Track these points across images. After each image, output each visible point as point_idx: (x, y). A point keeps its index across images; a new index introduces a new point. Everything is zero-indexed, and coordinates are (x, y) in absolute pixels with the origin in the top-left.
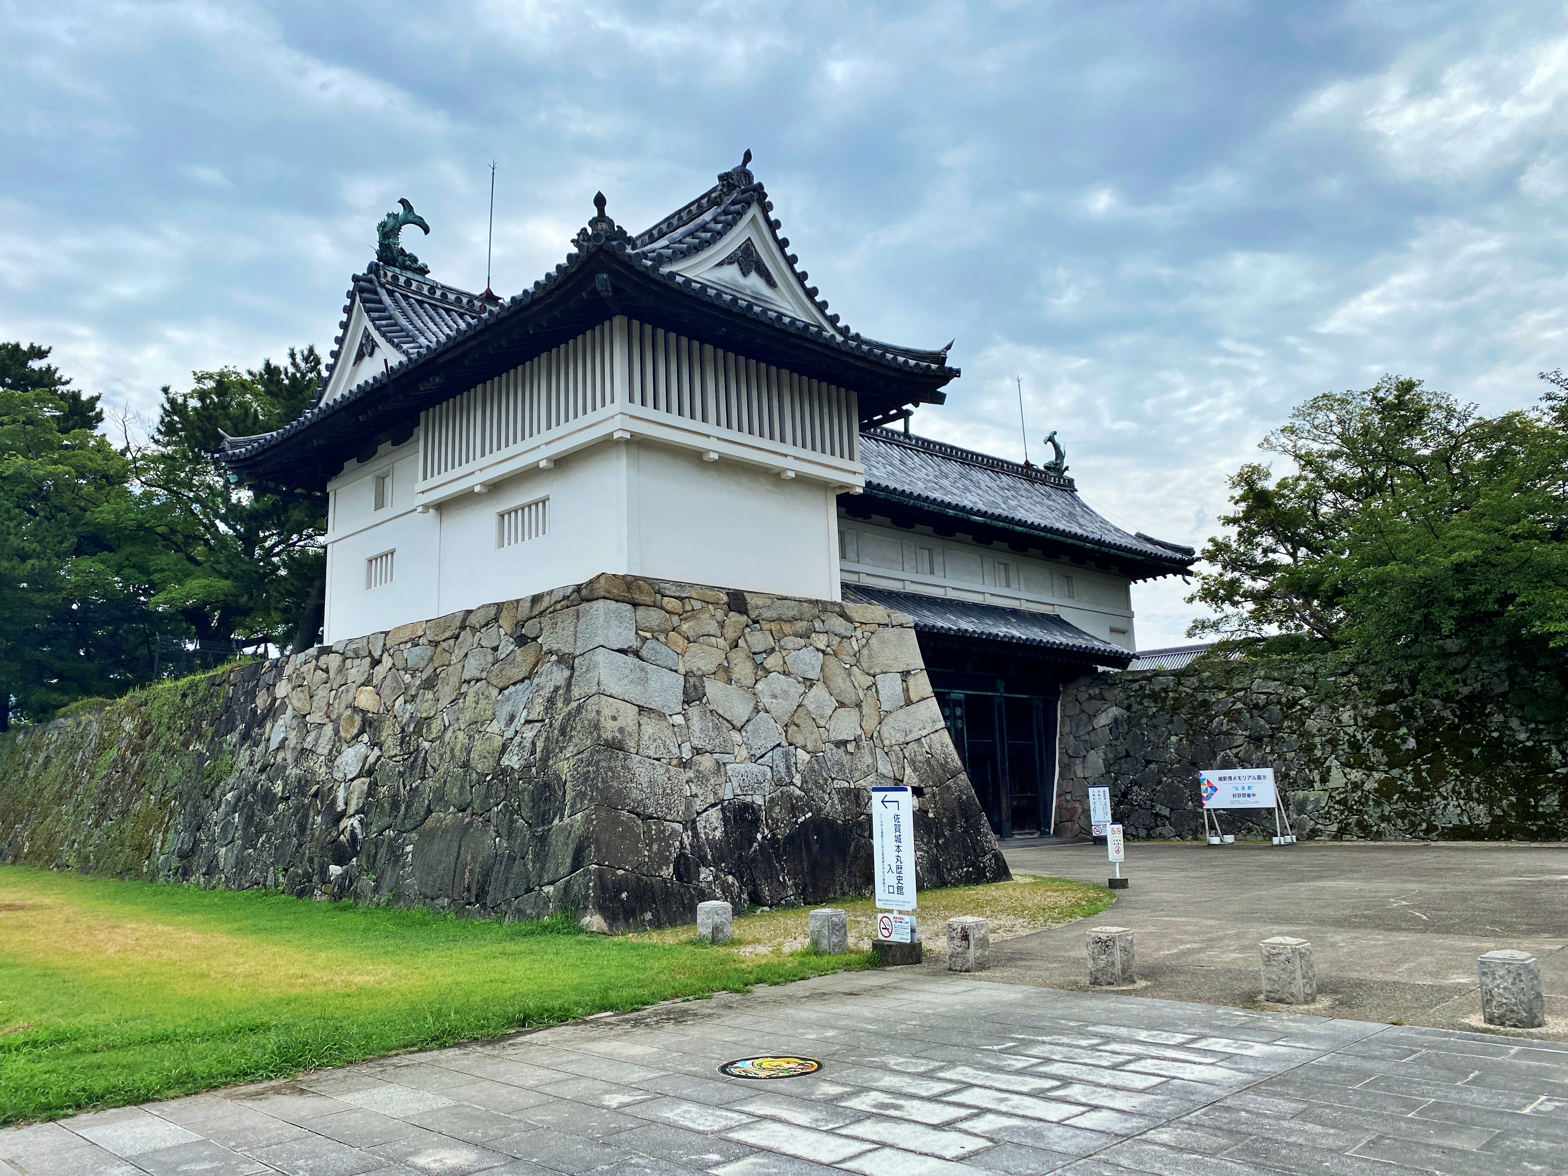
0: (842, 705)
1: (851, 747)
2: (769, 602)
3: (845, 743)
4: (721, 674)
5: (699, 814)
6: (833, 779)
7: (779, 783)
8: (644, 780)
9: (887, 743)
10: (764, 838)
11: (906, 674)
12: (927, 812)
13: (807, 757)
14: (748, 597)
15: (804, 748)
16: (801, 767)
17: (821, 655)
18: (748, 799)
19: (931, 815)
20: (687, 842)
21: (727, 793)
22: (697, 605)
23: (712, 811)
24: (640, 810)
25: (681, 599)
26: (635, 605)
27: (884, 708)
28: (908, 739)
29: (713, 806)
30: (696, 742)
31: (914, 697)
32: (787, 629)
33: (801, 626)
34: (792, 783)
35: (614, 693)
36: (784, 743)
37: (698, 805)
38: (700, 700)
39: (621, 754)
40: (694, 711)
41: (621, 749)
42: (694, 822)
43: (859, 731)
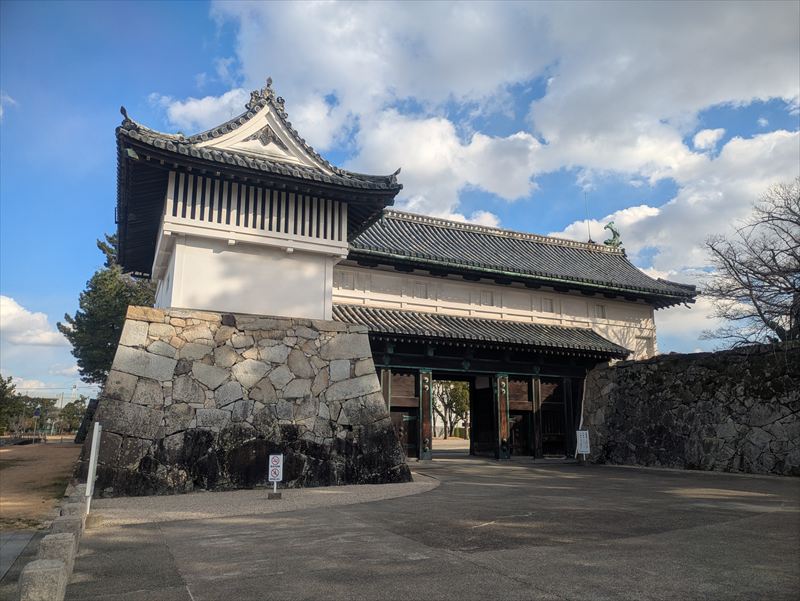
0: (298, 377)
1: (299, 402)
2: (253, 320)
3: (295, 399)
4: (206, 360)
5: (167, 436)
6: (279, 419)
7: (235, 421)
8: (130, 418)
9: (329, 399)
10: (214, 450)
11: (355, 361)
12: (352, 440)
13: (262, 406)
14: (237, 318)
15: (261, 401)
16: (255, 412)
17: (290, 349)
18: (207, 429)
19: (355, 442)
20: (152, 450)
21: (192, 425)
22: (196, 322)
23: (178, 435)
24: (122, 433)
25: (186, 319)
26: (150, 322)
27: (332, 379)
28: (347, 397)
29: (179, 432)
30: (175, 396)
31: (357, 373)
32: (265, 334)
33: (277, 333)
34: (245, 420)
35: (122, 369)
36: (246, 398)
37: (169, 430)
38: (186, 373)
39: (117, 402)
40: (180, 381)
41: (119, 399)
42: (162, 440)
43: (309, 392)
